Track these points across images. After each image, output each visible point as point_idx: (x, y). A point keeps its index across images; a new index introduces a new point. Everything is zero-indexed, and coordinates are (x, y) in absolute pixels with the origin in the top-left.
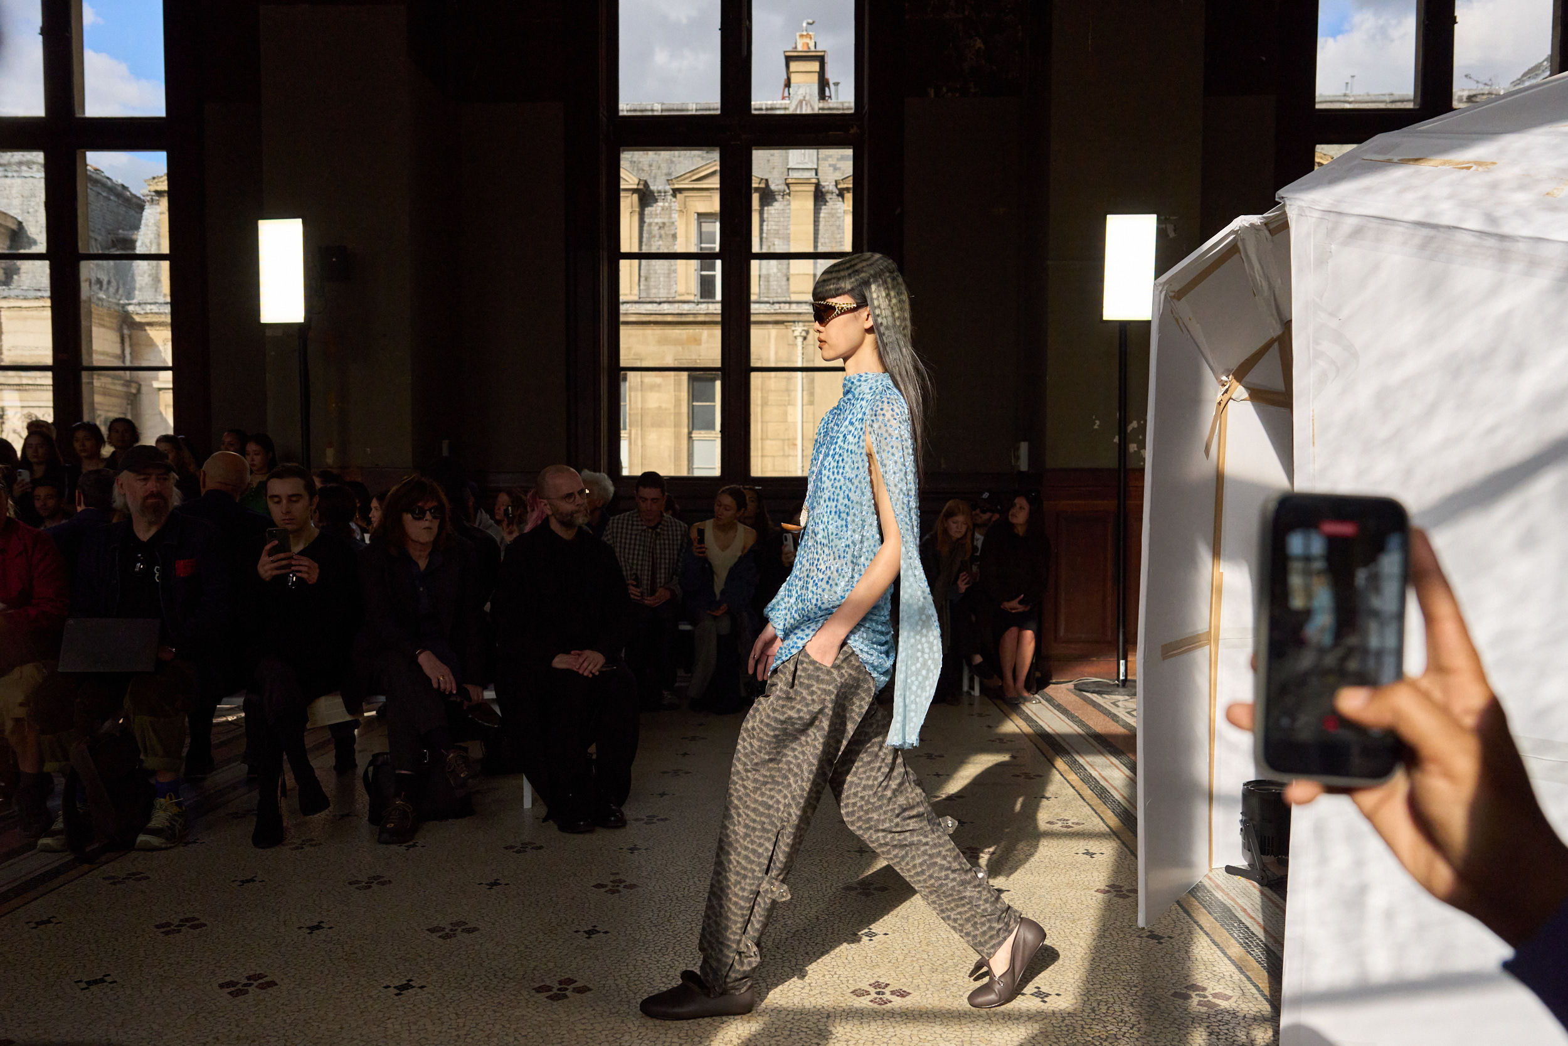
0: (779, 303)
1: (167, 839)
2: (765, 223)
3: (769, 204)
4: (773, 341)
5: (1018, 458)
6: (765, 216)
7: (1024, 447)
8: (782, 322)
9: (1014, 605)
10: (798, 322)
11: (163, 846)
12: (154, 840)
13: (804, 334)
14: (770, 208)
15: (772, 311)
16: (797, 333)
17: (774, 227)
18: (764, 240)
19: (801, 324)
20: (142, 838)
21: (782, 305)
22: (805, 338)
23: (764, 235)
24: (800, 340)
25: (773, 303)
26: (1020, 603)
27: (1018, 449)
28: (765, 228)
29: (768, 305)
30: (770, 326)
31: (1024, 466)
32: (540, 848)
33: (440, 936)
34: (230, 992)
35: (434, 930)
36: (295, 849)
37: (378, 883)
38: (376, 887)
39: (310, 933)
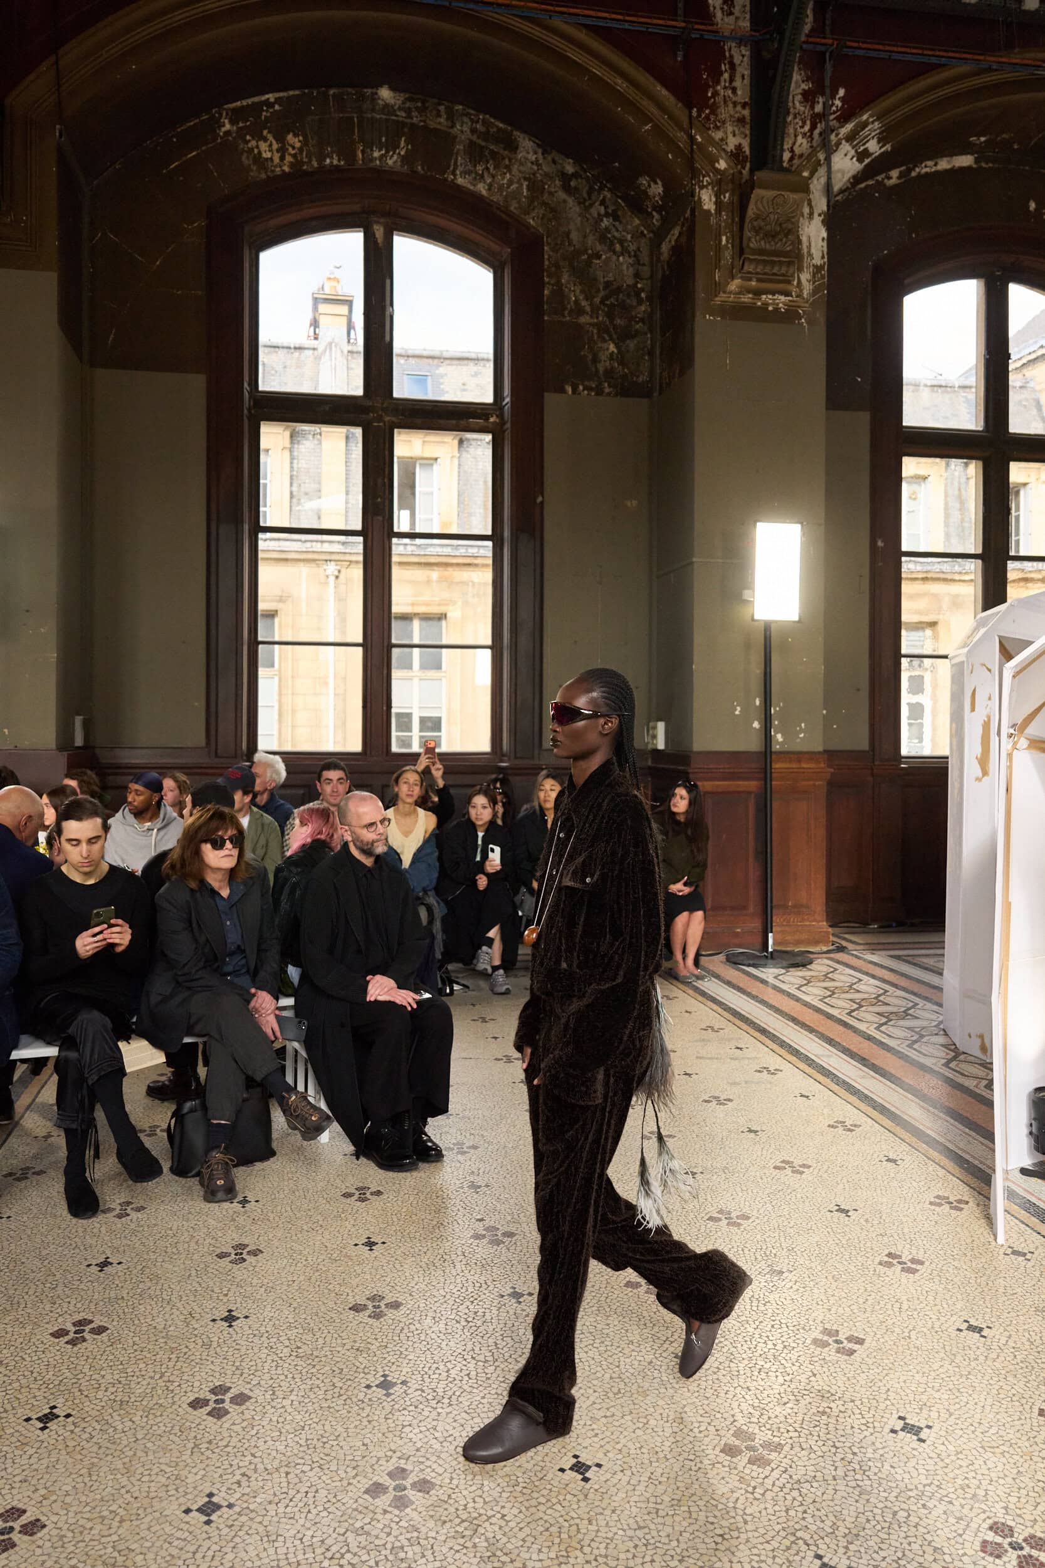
0: (312, 541)
2: (297, 461)
3: (300, 441)
4: (304, 579)
5: (654, 737)
6: (295, 454)
7: (661, 727)
8: (314, 560)
9: (679, 888)
10: (332, 560)
13: (336, 573)
14: (302, 445)
15: (304, 550)
16: (328, 572)
17: (305, 465)
18: (295, 478)
19: (334, 562)
21: (314, 544)
22: (337, 577)
23: (295, 473)
24: (332, 579)
25: (305, 541)
26: (685, 884)
27: (655, 728)
28: (295, 466)
29: (300, 543)
30: (302, 564)
31: (661, 745)
32: (379, 1193)
33: (370, 1316)
34: (209, 1414)
35: (357, 1308)
36: (120, 1216)
37: (249, 1253)
38: (251, 1259)
39: (230, 1326)
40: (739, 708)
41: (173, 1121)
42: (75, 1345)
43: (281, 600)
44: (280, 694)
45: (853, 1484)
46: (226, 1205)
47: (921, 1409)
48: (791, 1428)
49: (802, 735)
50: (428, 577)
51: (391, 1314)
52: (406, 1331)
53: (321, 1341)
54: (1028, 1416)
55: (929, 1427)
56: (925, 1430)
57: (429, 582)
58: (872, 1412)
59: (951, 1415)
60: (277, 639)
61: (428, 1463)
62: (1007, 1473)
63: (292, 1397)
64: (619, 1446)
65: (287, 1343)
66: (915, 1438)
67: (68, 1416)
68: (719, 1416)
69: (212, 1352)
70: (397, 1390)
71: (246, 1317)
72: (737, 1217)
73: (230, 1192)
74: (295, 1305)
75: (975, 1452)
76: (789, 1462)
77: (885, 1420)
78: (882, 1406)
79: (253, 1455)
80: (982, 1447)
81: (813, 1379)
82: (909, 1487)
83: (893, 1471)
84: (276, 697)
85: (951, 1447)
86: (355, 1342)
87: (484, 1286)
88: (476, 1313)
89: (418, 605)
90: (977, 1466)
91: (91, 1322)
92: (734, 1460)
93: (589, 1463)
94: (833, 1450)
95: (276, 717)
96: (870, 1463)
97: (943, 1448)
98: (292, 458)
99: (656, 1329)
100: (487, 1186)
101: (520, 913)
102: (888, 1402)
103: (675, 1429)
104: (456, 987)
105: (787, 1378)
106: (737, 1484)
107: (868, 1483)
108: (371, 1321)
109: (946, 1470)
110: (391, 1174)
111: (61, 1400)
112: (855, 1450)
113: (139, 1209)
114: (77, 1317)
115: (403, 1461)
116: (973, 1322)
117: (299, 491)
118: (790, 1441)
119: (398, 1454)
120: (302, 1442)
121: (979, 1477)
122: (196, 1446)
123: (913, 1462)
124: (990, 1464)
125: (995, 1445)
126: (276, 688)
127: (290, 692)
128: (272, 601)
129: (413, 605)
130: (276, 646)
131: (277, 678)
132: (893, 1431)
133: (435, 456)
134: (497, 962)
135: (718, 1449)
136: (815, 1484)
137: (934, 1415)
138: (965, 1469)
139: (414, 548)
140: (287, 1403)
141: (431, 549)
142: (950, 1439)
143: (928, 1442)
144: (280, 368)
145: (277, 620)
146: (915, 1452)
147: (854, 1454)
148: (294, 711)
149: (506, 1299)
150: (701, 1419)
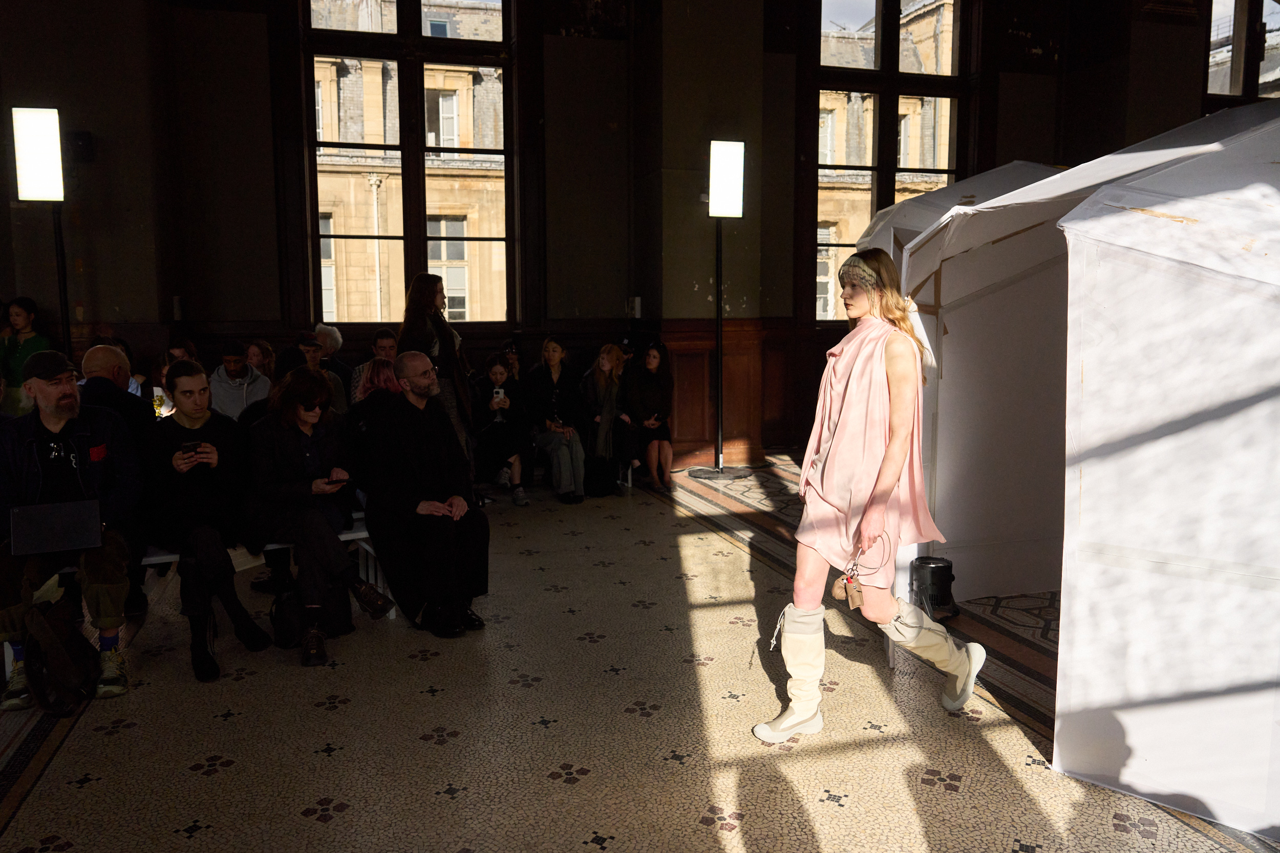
0: (357, 157)
1: (123, 685)
2: (341, 92)
3: (344, 76)
4: (352, 187)
5: (633, 308)
6: (341, 85)
7: (638, 300)
8: (359, 173)
9: (652, 423)
10: (373, 173)
11: (122, 692)
12: (116, 689)
13: (378, 183)
14: (345, 79)
15: (351, 164)
16: (372, 182)
17: (349, 95)
18: (341, 105)
19: (375, 174)
20: (102, 689)
21: (359, 159)
22: (379, 186)
23: (341, 101)
24: (375, 187)
25: (352, 157)
26: (656, 420)
27: (633, 302)
28: (342, 95)
29: (347, 158)
30: (350, 175)
31: (638, 315)
32: (437, 654)
33: (435, 743)
34: (318, 819)
35: (425, 738)
36: (237, 679)
37: (339, 702)
38: (341, 706)
39: (329, 756)
40: (697, 286)
41: (274, 608)
42: (209, 775)
43: (335, 204)
44: (337, 280)
45: (795, 838)
46: (319, 668)
47: (840, 784)
48: (749, 803)
49: (744, 306)
50: (452, 186)
51: (451, 740)
52: (464, 752)
53: (400, 763)
54: (914, 784)
55: (846, 796)
56: (844, 798)
57: (452, 190)
58: (806, 788)
59: (861, 787)
60: (332, 233)
61: (486, 844)
62: (901, 824)
63: (381, 804)
64: (626, 824)
65: (373, 765)
66: (837, 804)
67: (208, 827)
68: (697, 798)
69: (317, 775)
70: (460, 794)
71: (341, 748)
72: (705, 659)
73: (322, 658)
74: (378, 737)
75: (878, 811)
76: (749, 827)
77: (815, 793)
78: (813, 784)
79: (353, 847)
80: (884, 807)
81: (763, 768)
82: (834, 838)
83: (821, 827)
84: (334, 282)
85: (862, 809)
86: (426, 762)
87: (521, 717)
88: (515, 736)
89: (444, 208)
90: (880, 820)
91: (221, 758)
92: (709, 827)
93: (605, 837)
94: (780, 816)
95: (335, 298)
96: (806, 823)
97: (857, 810)
98: (339, 89)
99: (649, 740)
100: (518, 646)
101: (534, 445)
102: (817, 781)
103: (666, 809)
104: (487, 501)
105: (745, 769)
106: (712, 844)
107: (806, 837)
108: (437, 747)
109: (859, 825)
110: (445, 640)
111: (202, 816)
112: (795, 815)
113: (252, 674)
114: (209, 755)
115: (467, 844)
116: (874, 723)
117: (345, 116)
118: (749, 812)
119: (464, 839)
120: (391, 835)
121: (882, 827)
122: (310, 843)
123: (835, 821)
124: (889, 818)
125: (892, 805)
126: (334, 275)
127: (345, 278)
128: (328, 205)
129: (440, 208)
130: (332, 240)
131: (334, 267)
132: (822, 801)
133: (453, 88)
134: (517, 481)
135: (697, 821)
136: (768, 841)
137: (849, 787)
138: (872, 823)
139: (439, 163)
140: (377, 808)
141: (453, 164)
142: (861, 803)
143: (845, 807)
144: (325, 13)
145: (331, 220)
146: (837, 814)
147: (795, 818)
148: (348, 293)
149: (538, 726)
150: (684, 801)
